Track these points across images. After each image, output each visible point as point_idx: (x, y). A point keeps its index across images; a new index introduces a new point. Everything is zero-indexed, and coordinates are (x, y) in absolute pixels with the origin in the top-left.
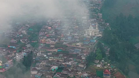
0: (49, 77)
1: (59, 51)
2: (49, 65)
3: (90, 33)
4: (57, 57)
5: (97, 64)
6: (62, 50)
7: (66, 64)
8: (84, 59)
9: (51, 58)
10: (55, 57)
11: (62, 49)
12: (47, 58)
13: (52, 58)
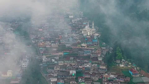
0: (73, 82)
1: (65, 54)
2: (64, 70)
3: (89, 33)
4: (67, 61)
5: (119, 64)
6: (68, 53)
7: (83, 67)
8: (100, 60)
9: (60, 62)
10: (66, 61)
11: (68, 51)
12: (56, 62)
13: (62, 62)
